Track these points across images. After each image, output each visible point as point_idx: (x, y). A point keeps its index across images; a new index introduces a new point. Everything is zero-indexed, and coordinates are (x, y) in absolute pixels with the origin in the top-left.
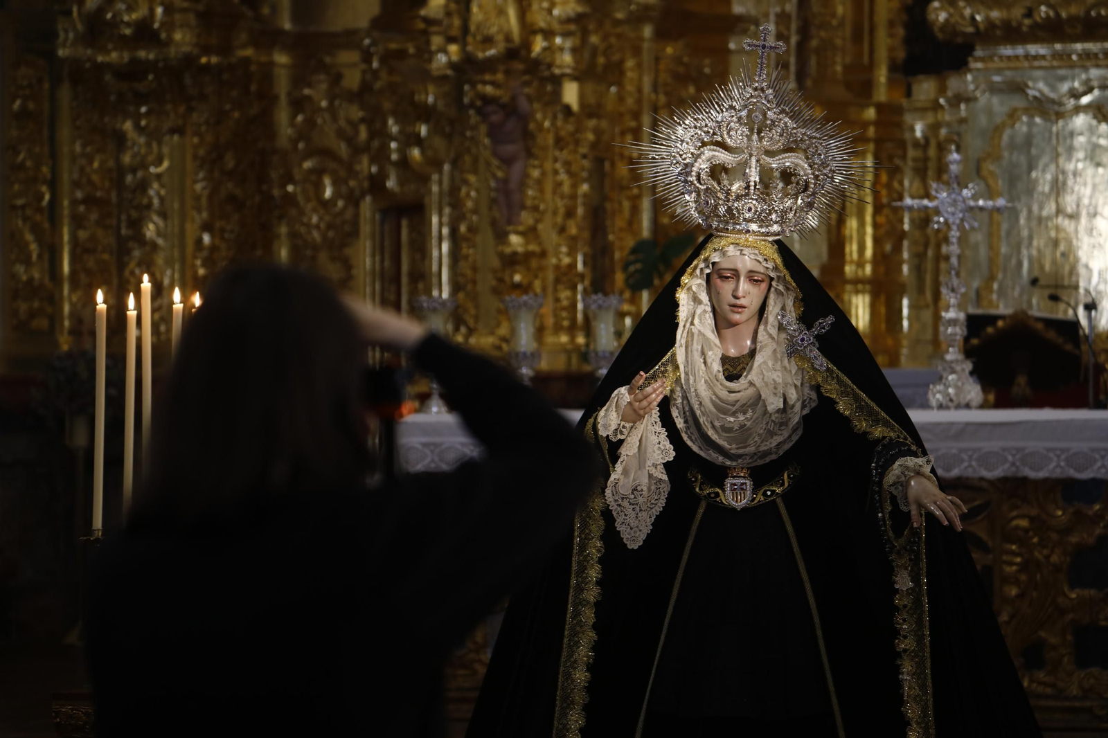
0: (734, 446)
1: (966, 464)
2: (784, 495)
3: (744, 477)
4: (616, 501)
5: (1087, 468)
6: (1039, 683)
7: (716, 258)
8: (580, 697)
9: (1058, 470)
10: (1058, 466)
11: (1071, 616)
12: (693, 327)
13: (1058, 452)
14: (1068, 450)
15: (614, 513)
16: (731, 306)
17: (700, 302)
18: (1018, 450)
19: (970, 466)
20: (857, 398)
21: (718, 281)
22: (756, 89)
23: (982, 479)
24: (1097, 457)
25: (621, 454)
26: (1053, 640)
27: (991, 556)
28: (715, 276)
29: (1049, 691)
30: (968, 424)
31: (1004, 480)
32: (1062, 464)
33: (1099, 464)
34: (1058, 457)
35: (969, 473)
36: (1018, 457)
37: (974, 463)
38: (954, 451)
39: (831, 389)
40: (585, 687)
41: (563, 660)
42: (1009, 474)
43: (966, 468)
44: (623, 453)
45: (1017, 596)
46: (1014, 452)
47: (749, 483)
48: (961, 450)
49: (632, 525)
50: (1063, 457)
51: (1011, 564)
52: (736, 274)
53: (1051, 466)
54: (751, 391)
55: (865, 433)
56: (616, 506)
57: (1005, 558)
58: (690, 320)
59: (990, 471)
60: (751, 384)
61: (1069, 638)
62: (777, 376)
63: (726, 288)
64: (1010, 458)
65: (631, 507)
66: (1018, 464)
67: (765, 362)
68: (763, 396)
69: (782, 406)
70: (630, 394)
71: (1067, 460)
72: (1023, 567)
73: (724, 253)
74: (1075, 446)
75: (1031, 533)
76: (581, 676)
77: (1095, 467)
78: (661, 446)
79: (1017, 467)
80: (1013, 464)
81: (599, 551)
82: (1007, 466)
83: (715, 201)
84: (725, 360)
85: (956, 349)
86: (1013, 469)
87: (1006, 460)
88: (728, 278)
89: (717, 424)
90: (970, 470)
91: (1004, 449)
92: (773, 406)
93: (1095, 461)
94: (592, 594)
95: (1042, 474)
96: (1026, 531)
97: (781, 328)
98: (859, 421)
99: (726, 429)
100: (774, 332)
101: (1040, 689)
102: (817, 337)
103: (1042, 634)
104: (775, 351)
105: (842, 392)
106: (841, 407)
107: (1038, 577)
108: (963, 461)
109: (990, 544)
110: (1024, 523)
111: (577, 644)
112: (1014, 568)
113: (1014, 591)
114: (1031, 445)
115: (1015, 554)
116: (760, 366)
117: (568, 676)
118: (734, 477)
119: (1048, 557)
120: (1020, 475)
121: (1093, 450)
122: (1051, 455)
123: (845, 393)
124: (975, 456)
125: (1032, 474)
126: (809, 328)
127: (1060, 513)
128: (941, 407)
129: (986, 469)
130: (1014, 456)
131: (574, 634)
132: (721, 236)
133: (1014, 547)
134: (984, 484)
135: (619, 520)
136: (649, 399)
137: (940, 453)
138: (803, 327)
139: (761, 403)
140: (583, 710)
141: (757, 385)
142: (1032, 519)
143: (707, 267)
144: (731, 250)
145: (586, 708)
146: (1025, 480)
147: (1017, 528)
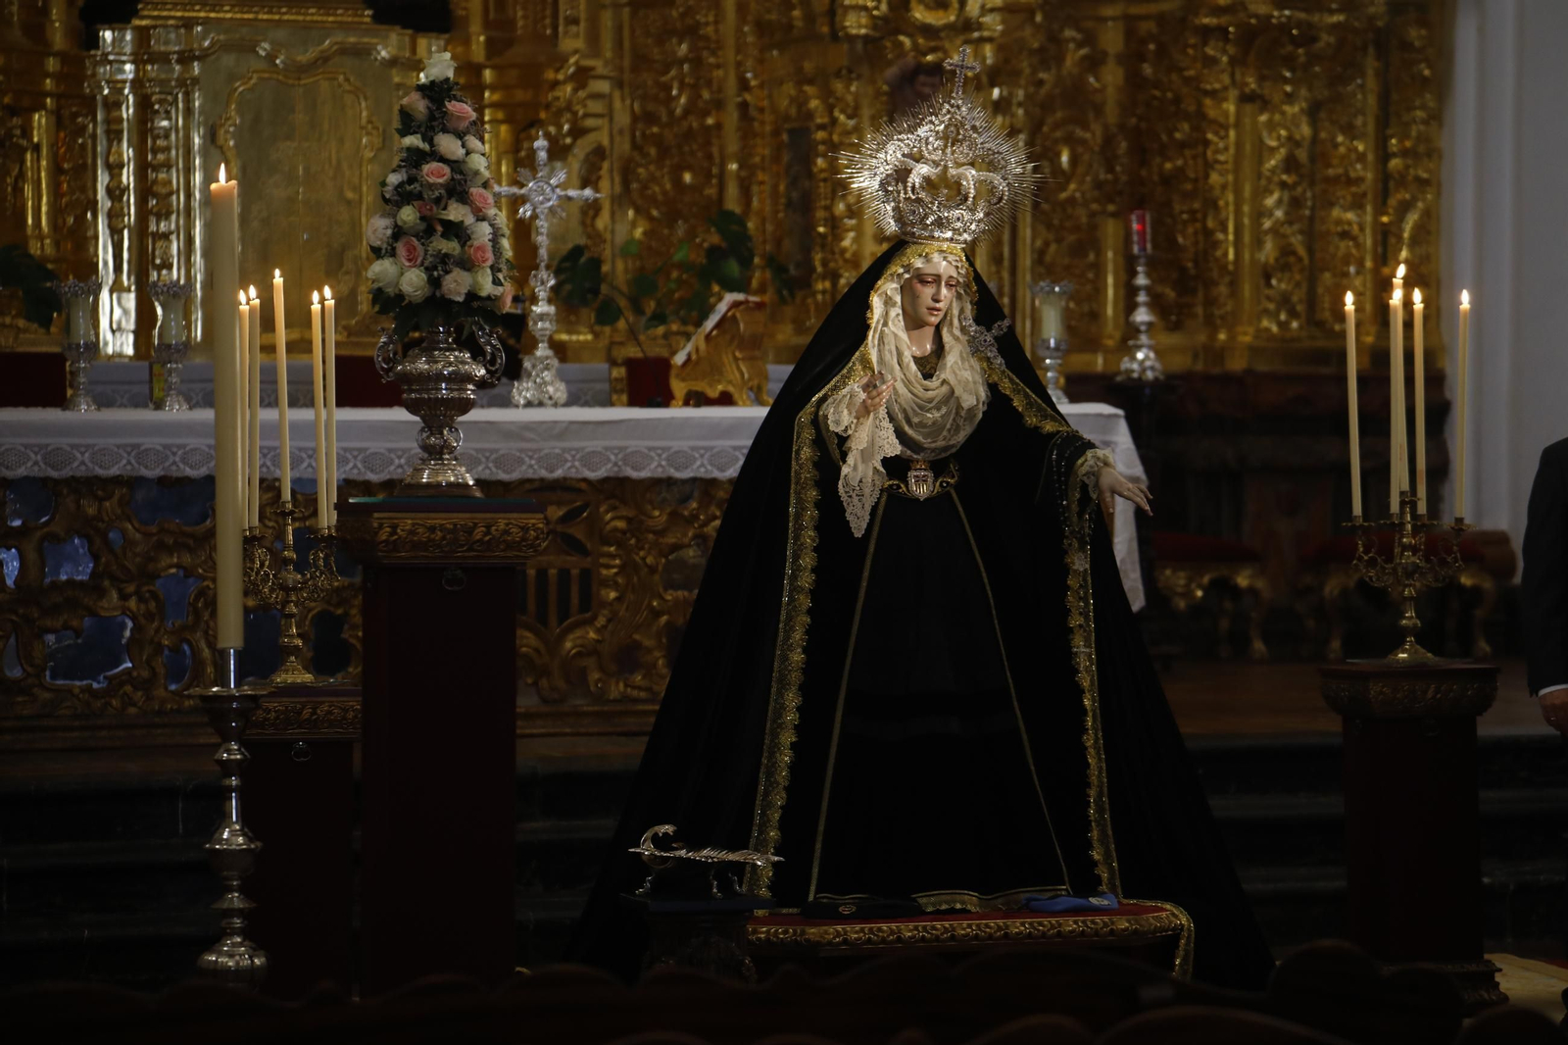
0: (929, 440)
1: (569, 464)
2: (956, 487)
3: (925, 470)
4: (846, 492)
5: (686, 468)
6: (634, 687)
7: (919, 263)
8: (795, 677)
9: (660, 470)
10: (660, 465)
11: (664, 618)
12: (885, 328)
13: (659, 451)
14: (669, 448)
15: (845, 504)
16: (928, 309)
17: (894, 304)
18: (621, 449)
19: (573, 466)
20: (1027, 396)
21: (919, 285)
22: (952, 106)
23: (585, 480)
24: (697, 455)
25: (850, 448)
26: (648, 643)
27: (589, 559)
28: (915, 281)
29: (643, 695)
30: (572, 423)
31: (606, 480)
32: (664, 463)
33: (698, 463)
34: (659, 455)
35: (573, 474)
36: (620, 456)
37: (577, 463)
38: (557, 451)
39: (1006, 387)
40: (802, 668)
41: (779, 643)
42: (612, 475)
43: (569, 468)
44: (853, 447)
45: (617, 599)
46: (616, 451)
47: (930, 474)
48: (564, 450)
49: (859, 515)
50: (664, 456)
51: (608, 567)
52: (937, 279)
53: (653, 466)
54: (945, 389)
55: (1037, 428)
56: (846, 498)
57: (602, 561)
58: (882, 322)
59: (593, 471)
60: (944, 382)
61: (664, 640)
62: (967, 375)
63: (928, 292)
64: (613, 457)
65: (858, 498)
66: (620, 463)
67: (956, 362)
68: (957, 393)
69: (975, 403)
70: (864, 392)
71: (667, 460)
72: (622, 568)
73: (927, 258)
74: (677, 445)
75: (628, 535)
76: (797, 657)
77: (695, 467)
78: (889, 440)
79: (619, 467)
80: (616, 464)
81: (813, 541)
82: (609, 466)
83: (924, 210)
84: (917, 360)
85: (546, 345)
86: (616, 469)
87: (609, 460)
88: (929, 282)
89: (916, 420)
90: (574, 470)
91: (607, 449)
92: (968, 403)
93: (695, 459)
94: (806, 580)
95: (644, 474)
96: (624, 532)
97: (963, 329)
98: (1030, 416)
99: (921, 425)
100: (957, 332)
101: (635, 693)
102: (996, 338)
103: (637, 637)
104: (961, 352)
105: (1014, 390)
106: (1015, 404)
107: (635, 579)
108: (566, 461)
109: (589, 546)
110: (621, 524)
111: (792, 629)
112: (615, 570)
113: (613, 595)
114: (634, 444)
115: (613, 556)
116: (951, 367)
117: (785, 658)
118: (916, 470)
119: (644, 559)
120: (621, 475)
121: (693, 449)
122: (653, 454)
123: (1017, 391)
124: (578, 456)
125: (634, 474)
126: (989, 330)
127: (657, 513)
128: (529, 404)
129: (589, 469)
130: (616, 455)
131: (790, 618)
132: (921, 244)
133: (612, 549)
134: (583, 486)
135: (849, 511)
136: (881, 397)
137: (542, 454)
138: (982, 328)
139: (953, 400)
140: (799, 689)
141: (952, 383)
142: (629, 520)
143: (907, 272)
144: (936, 257)
145: (801, 688)
146: (626, 480)
147: (616, 529)
